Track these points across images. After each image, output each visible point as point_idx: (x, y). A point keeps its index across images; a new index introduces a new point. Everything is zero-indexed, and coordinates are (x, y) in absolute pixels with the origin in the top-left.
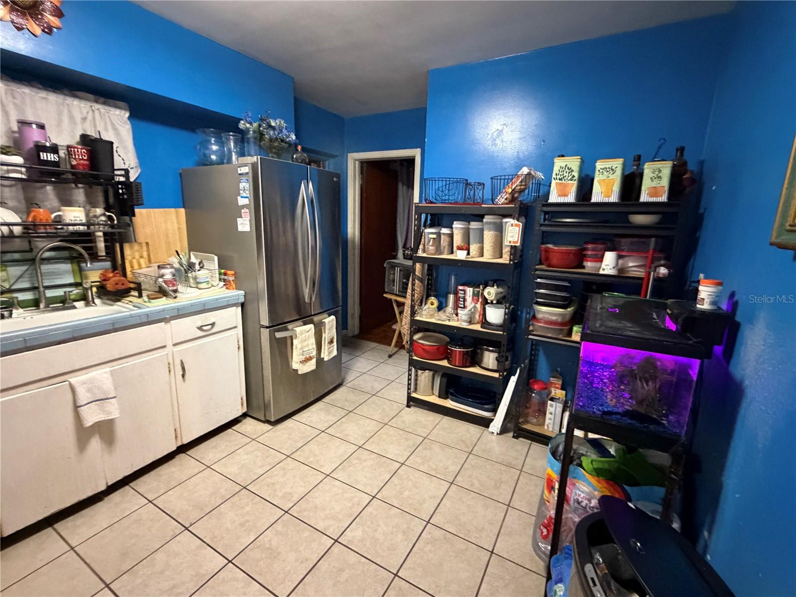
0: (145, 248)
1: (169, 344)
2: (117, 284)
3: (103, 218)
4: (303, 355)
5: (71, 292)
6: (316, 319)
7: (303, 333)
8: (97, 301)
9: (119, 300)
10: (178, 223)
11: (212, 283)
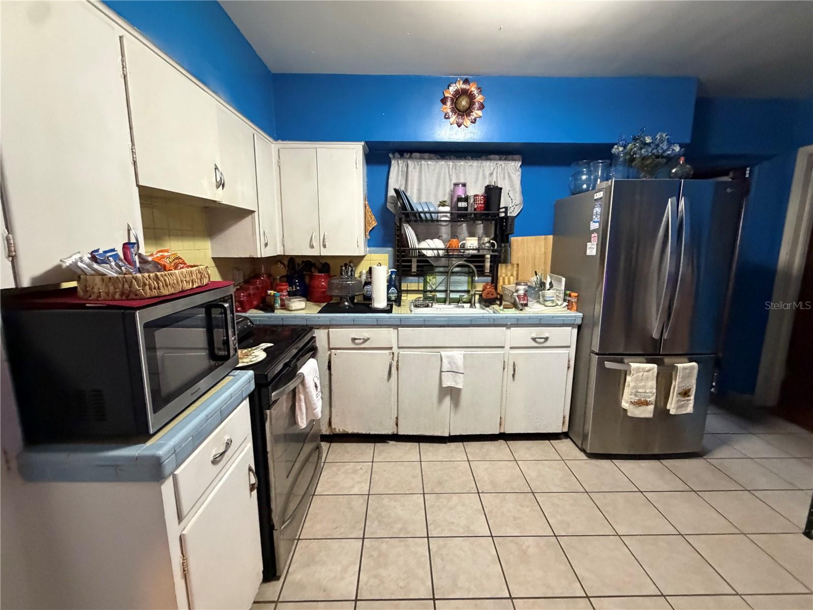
0: (515, 269)
1: (507, 347)
2: (488, 294)
3: (488, 245)
4: (636, 396)
5: (463, 296)
6: (667, 360)
7: (641, 372)
8: (477, 305)
9: (488, 306)
10: (545, 248)
11: (557, 302)
